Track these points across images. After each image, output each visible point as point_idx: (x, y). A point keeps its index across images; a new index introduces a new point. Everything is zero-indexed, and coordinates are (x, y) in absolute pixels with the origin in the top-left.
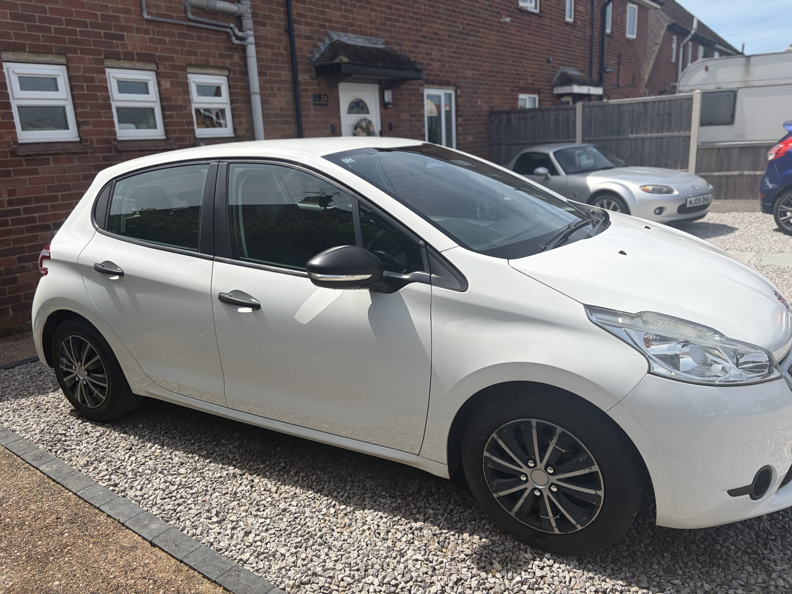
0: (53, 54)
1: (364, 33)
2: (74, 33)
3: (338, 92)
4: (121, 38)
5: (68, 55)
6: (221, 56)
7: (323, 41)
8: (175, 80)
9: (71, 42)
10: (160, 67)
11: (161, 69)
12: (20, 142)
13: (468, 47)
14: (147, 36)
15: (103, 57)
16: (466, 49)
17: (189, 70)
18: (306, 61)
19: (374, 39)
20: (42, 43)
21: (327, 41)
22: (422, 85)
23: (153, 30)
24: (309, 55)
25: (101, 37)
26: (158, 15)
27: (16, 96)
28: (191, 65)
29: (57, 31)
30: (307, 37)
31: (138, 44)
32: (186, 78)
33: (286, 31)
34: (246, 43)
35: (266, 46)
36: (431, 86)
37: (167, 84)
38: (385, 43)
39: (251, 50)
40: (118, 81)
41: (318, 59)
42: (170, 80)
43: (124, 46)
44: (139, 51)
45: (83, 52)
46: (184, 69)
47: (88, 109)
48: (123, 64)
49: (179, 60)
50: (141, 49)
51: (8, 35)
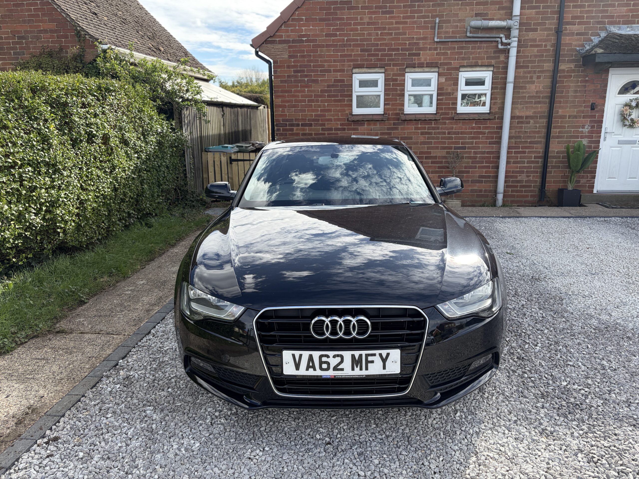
0: (377, 67)
2: (391, 55)
4: (419, 55)
5: (386, 68)
6: (488, 58)
7: (598, 35)
8: (449, 77)
9: (389, 60)
11: (441, 70)
12: (353, 113)
14: (435, 52)
15: (405, 67)
17: (461, 69)
18: (574, 53)
20: (373, 63)
21: (603, 34)
24: (578, 48)
25: (406, 56)
26: (445, 38)
27: (356, 90)
28: (464, 66)
29: (382, 55)
30: (578, 34)
31: (428, 57)
32: (458, 75)
33: (555, 32)
34: (509, 47)
35: (532, 46)
37: (443, 80)
39: (513, 52)
40: (413, 80)
41: (587, 50)
42: (446, 77)
43: (419, 59)
45: (394, 65)
46: (457, 69)
47: (391, 97)
48: (417, 70)
49: (455, 64)
50: (429, 60)
51: (357, 60)
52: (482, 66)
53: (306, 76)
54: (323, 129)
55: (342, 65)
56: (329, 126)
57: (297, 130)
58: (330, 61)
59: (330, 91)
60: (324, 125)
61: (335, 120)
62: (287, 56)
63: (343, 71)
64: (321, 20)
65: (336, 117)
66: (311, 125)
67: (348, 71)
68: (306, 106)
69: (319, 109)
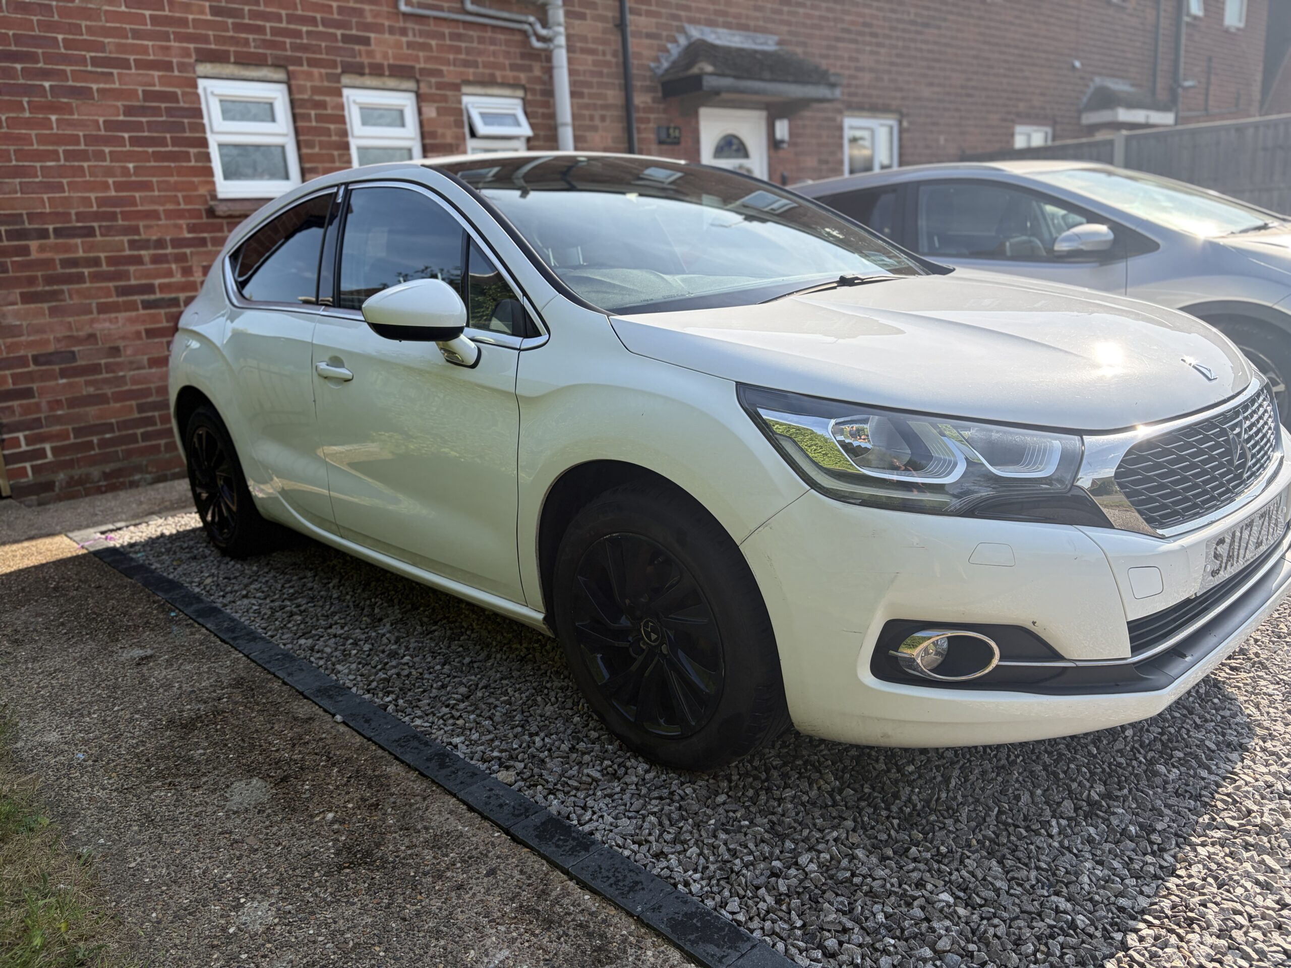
0: (266, 65)
1: (744, 28)
2: (298, 34)
3: (697, 122)
4: (366, 41)
5: (291, 68)
6: (514, 67)
7: (675, 41)
8: (443, 105)
9: (295, 47)
10: (422, 85)
11: (424, 89)
12: (221, 196)
13: (924, 47)
14: (404, 39)
15: (339, 70)
16: (921, 50)
17: (465, 89)
18: (648, 74)
19: (761, 37)
20: (252, 50)
21: (683, 41)
22: (840, 112)
23: (413, 30)
24: (652, 65)
25: (336, 40)
26: (422, 6)
27: (216, 128)
28: (468, 83)
29: (275, 31)
30: (649, 36)
31: (390, 52)
32: (460, 102)
33: (617, 26)
34: (551, 46)
35: (584, 51)
36: (857, 113)
37: (430, 112)
38: (780, 43)
39: (561, 57)
40: (361, 108)
41: (667, 71)
42: (436, 105)
43: (370, 54)
44: (391, 62)
45: (312, 63)
46: (457, 87)
47: (317, 150)
48: (368, 81)
49: (450, 73)
50: (395, 58)
52: (503, 85)
53: (46, 74)
54: (133, 244)
55: (161, 48)
56: (153, 235)
57: (42, 249)
58: (121, 33)
59: (138, 126)
60: (135, 230)
61: (169, 214)
63: (168, 66)
65: (169, 207)
66: (90, 232)
67: (182, 67)
68: (61, 171)
69: (110, 181)
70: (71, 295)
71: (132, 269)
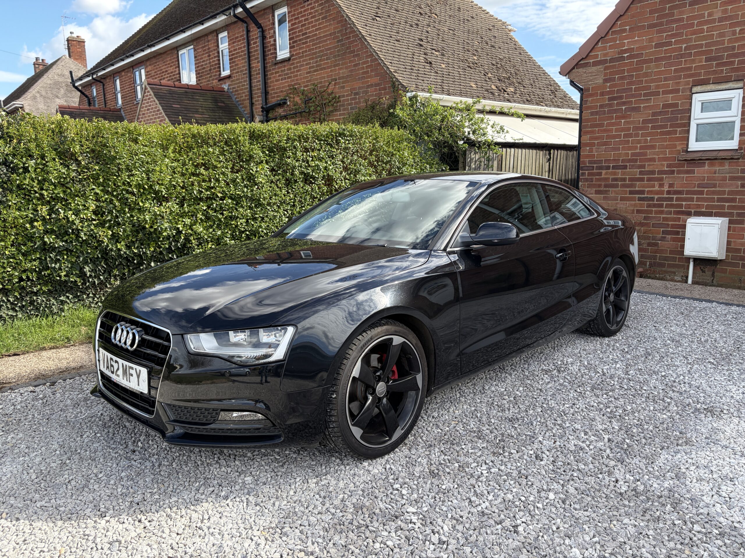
0: (732, 81)
12: (689, 150)
20: (724, 75)
27: (696, 117)
29: (740, 62)
51: (699, 74)
53: (624, 103)
54: (641, 173)
55: (676, 83)
56: (651, 168)
57: (606, 174)
58: (659, 80)
59: (656, 120)
60: (643, 166)
61: (660, 159)
62: (601, 81)
63: (677, 91)
64: (651, 26)
65: (661, 156)
66: (625, 167)
67: (684, 90)
68: (621, 143)
69: (639, 145)
70: (612, 192)
71: (638, 183)
